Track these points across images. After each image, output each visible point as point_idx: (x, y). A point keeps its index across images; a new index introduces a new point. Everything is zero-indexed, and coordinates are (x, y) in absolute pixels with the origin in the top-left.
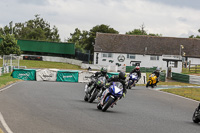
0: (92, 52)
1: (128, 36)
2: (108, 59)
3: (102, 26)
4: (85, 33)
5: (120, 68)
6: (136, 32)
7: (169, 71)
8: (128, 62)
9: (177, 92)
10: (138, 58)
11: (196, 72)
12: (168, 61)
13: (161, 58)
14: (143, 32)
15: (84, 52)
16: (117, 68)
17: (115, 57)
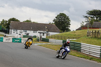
0: (9, 29)
1: (24, 23)
2: (16, 32)
3: (13, 18)
4: (6, 21)
5: (21, 36)
6: (27, 21)
7: (41, 37)
8: (24, 33)
9: (44, 46)
10: (28, 32)
11: (52, 38)
12: (40, 33)
13: (37, 32)
14: (30, 21)
15: (6, 29)
16: (19, 36)
17: (19, 31)
